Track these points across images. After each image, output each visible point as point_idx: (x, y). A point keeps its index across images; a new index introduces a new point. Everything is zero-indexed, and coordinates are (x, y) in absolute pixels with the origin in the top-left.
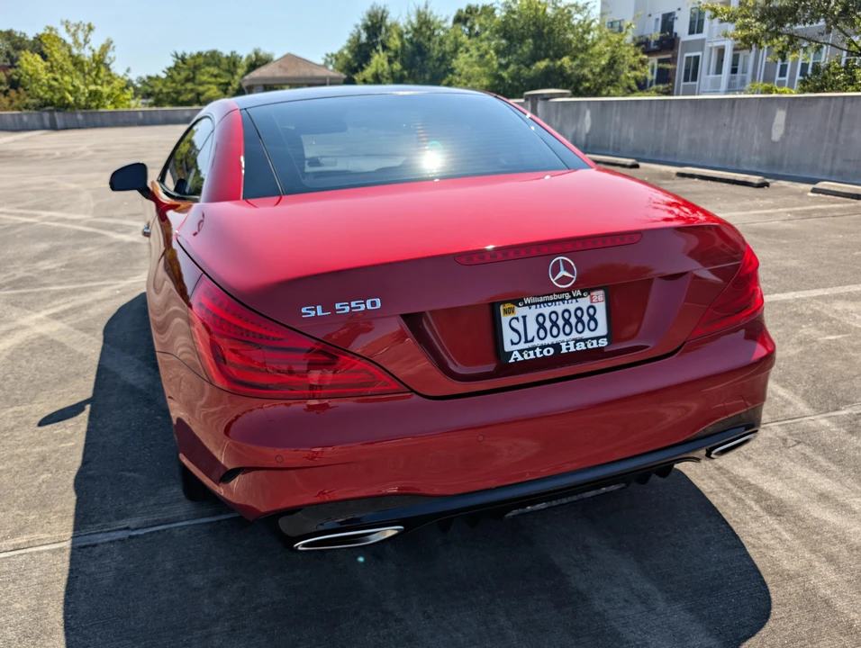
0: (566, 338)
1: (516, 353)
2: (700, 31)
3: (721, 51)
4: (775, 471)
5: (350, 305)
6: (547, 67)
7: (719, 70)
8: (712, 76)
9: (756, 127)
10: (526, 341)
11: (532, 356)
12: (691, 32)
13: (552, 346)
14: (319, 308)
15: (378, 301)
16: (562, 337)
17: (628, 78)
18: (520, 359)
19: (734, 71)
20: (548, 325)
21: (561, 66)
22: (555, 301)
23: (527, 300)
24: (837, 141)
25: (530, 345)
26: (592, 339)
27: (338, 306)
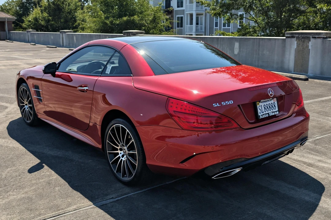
0: (270, 112)
1: (261, 116)
2: (182, 6)
3: (191, 15)
4: (304, 156)
5: (225, 103)
6: (127, 20)
7: (191, 23)
8: (189, 25)
9: (228, 49)
10: (262, 113)
11: (264, 117)
12: (178, 7)
13: (267, 114)
14: (218, 104)
15: (232, 101)
16: (269, 111)
17: (161, 26)
18: (262, 118)
19: (197, 24)
20: (266, 108)
21: (133, 19)
22: (267, 101)
23: (262, 101)
24: (259, 54)
25: (263, 114)
26: (275, 112)
27: (222, 103)
